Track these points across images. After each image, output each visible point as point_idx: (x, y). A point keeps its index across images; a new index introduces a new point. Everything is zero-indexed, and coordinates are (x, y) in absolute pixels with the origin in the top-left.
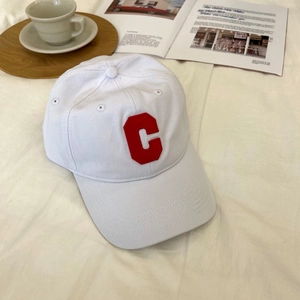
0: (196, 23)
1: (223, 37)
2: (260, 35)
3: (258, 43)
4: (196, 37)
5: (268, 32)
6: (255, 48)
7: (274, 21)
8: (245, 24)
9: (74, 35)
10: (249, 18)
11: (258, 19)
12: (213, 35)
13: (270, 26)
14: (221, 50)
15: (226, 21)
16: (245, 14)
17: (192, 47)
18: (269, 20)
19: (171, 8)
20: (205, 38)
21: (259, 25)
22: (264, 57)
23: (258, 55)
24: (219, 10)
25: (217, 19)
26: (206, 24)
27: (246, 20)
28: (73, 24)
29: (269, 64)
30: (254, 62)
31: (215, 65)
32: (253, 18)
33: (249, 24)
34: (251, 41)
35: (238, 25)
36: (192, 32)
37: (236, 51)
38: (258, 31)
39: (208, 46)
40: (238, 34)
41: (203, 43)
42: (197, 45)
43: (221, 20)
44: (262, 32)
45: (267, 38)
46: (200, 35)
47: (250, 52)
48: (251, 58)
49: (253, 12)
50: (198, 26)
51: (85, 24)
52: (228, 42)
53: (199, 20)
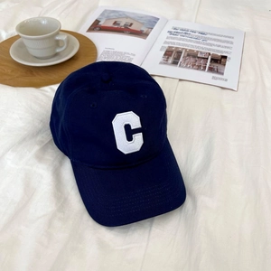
0: (165, 42)
1: (188, 55)
2: (219, 54)
3: (219, 61)
4: (165, 54)
5: (227, 52)
6: (215, 66)
7: (232, 43)
8: (207, 44)
9: (58, 51)
10: (211, 39)
11: (218, 40)
12: (179, 53)
13: (228, 47)
14: (186, 67)
15: (191, 41)
16: (208, 36)
17: (161, 63)
18: (228, 42)
19: (144, 29)
20: (173, 56)
21: (219, 46)
22: (223, 74)
23: (217, 72)
24: (185, 32)
25: (183, 40)
26: (174, 43)
27: (208, 42)
28: (58, 41)
29: (226, 80)
30: (214, 78)
31: (180, 80)
32: (215, 40)
33: (211, 45)
34: (212, 59)
35: (202, 46)
36: (161, 50)
37: (199, 68)
38: (218, 51)
39: (175, 63)
40: (201, 53)
41: (170, 60)
42: (165, 62)
43: (187, 40)
44: (222, 52)
45: (225, 57)
46: (168, 53)
47: (211, 70)
48: (211, 75)
49: (215, 35)
50: (167, 46)
51: (68, 41)
52: (192, 60)
53: (168, 40)
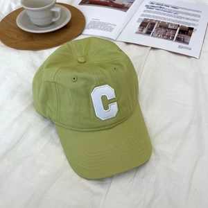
0: (142, 15)
1: (160, 27)
2: (187, 26)
3: (185, 33)
4: (141, 26)
5: (194, 25)
6: (182, 36)
7: (199, 16)
8: (178, 17)
9: (54, 20)
10: (182, 13)
11: (188, 14)
12: (153, 24)
13: (195, 20)
14: (157, 37)
15: (164, 14)
16: (179, 10)
17: (136, 33)
18: (195, 15)
19: (126, 3)
20: (147, 27)
21: (188, 19)
22: (188, 43)
23: (184, 42)
24: (160, 6)
25: (158, 13)
26: (149, 16)
27: (179, 15)
28: (53, 13)
29: (190, 49)
30: (180, 47)
32: (185, 13)
33: (181, 18)
34: (180, 31)
35: (173, 18)
36: (138, 22)
37: (168, 38)
38: (186, 23)
39: (148, 33)
40: (172, 25)
41: (144, 31)
42: (140, 32)
43: (161, 14)
44: (189, 24)
45: (192, 29)
46: (143, 25)
47: (178, 40)
48: (178, 44)
49: (185, 9)
50: (143, 18)
51: (62, 12)
52: (163, 30)
53: (145, 13)
